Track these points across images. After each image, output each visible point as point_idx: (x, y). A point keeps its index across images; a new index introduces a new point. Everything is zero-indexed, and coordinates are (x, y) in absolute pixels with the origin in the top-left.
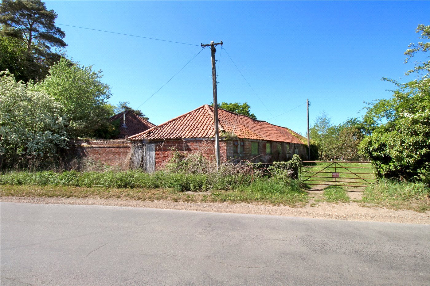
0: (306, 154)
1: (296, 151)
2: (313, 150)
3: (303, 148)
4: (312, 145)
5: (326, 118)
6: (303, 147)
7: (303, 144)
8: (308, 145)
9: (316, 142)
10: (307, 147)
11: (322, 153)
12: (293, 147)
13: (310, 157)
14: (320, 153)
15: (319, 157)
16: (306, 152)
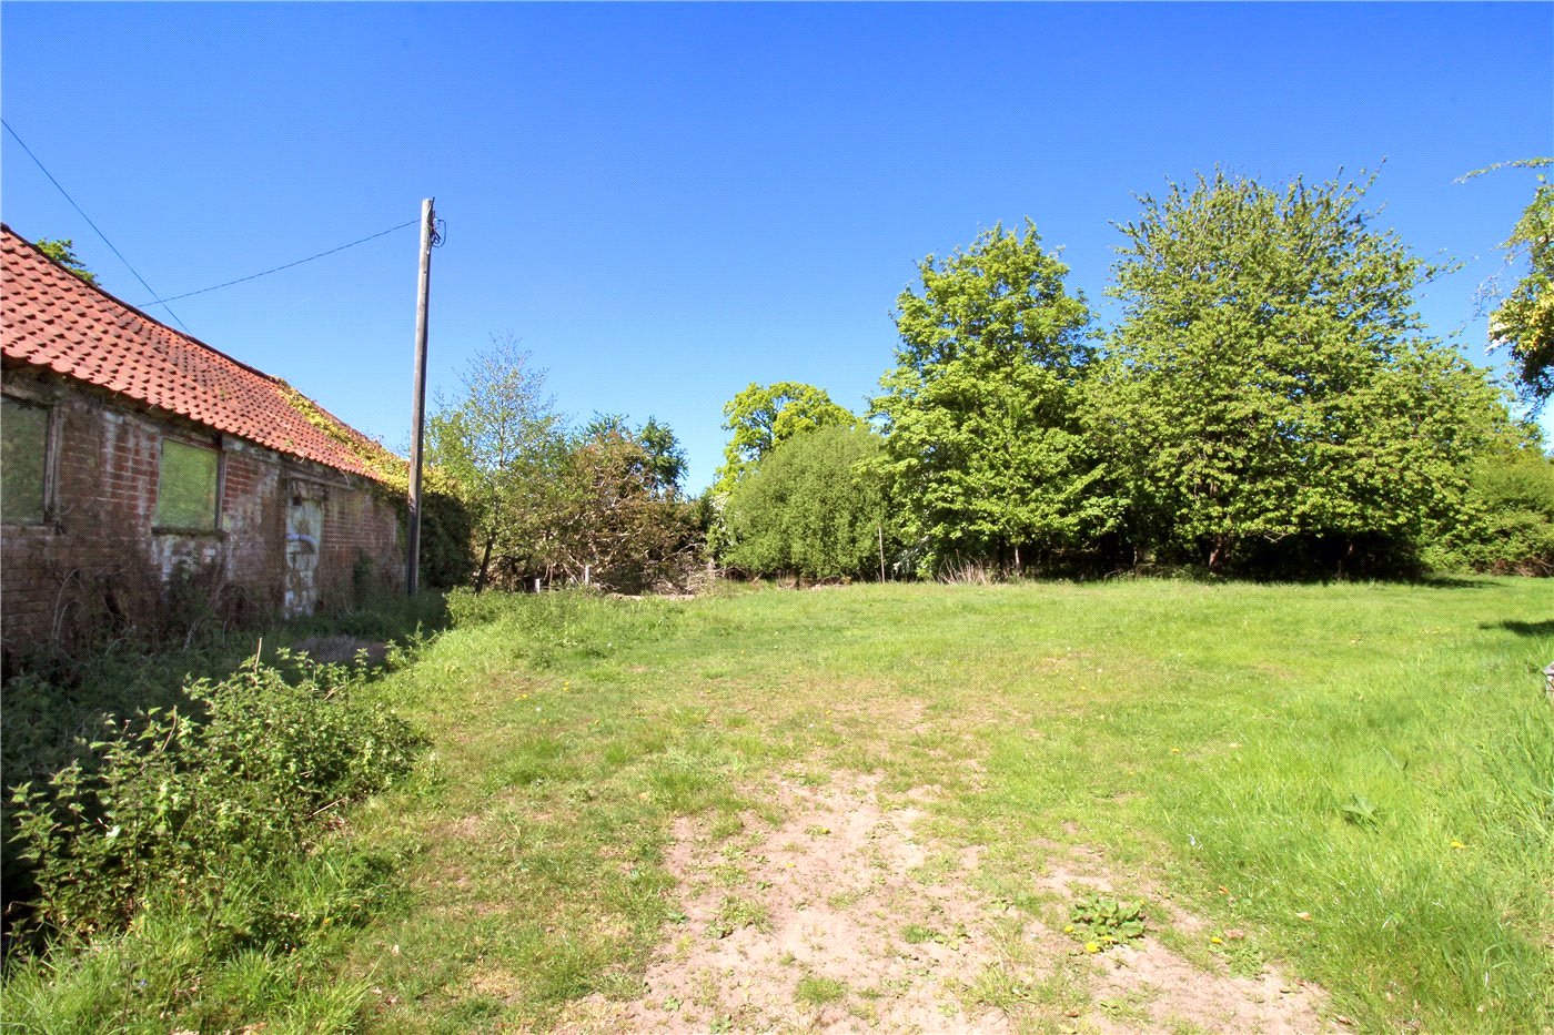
0: (395, 549)
1: (303, 528)
2: (443, 525)
3: (377, 510)
4: (435, 495)
5: (523, 373)
6: (376, 499)
7: (371, 480)
8: (412, 493)
9: (463, 487)
10: (407, 506)
11: (489, 548)
12: (268, 484)
13: (421, 569)
14: (480, 552)
15: (471, 567)
16: (394, 538)
